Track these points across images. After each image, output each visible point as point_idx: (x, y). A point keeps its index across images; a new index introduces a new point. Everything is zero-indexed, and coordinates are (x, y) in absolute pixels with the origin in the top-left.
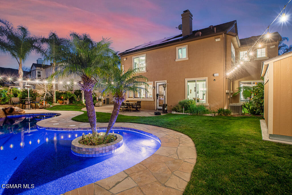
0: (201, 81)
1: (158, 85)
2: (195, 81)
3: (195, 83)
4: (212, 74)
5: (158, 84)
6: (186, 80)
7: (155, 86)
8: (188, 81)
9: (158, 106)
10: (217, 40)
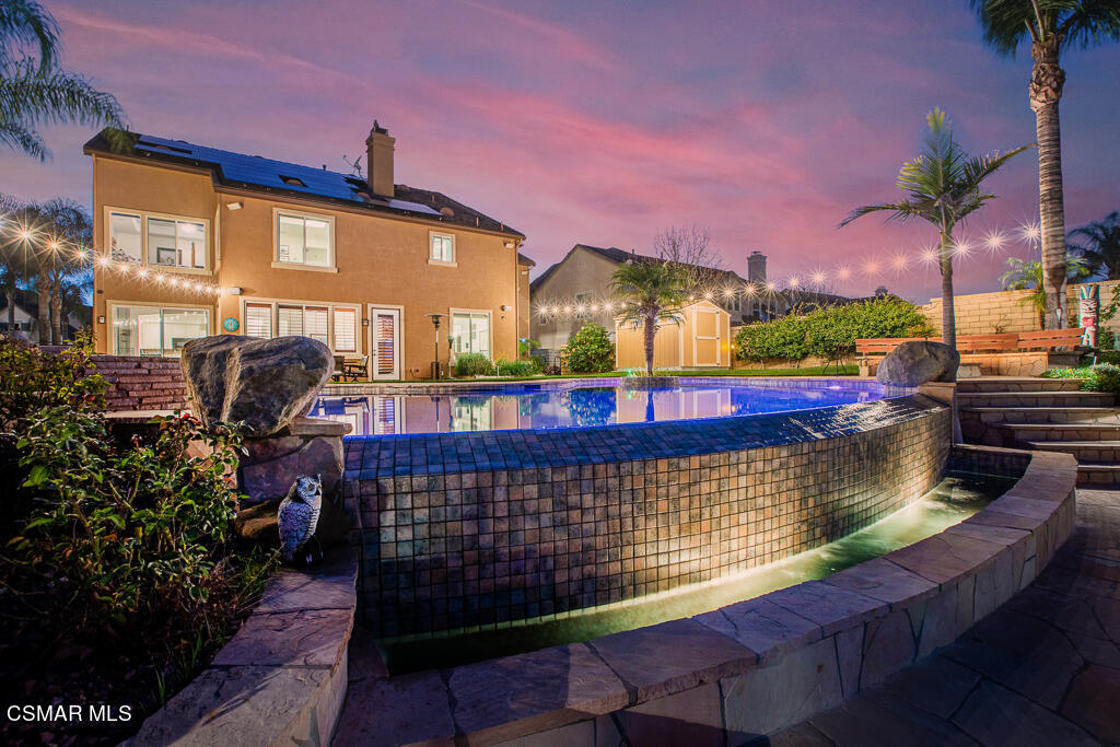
0: (479, 316)
1: (375, 316)
2: (468, 315)
3: (469, 319)
4: (501, 305)
5: (376, 312)
6: (452, 310)
7: (369, 318)
8: (455, 314)
9: (376, 372)
10: (508, 245)
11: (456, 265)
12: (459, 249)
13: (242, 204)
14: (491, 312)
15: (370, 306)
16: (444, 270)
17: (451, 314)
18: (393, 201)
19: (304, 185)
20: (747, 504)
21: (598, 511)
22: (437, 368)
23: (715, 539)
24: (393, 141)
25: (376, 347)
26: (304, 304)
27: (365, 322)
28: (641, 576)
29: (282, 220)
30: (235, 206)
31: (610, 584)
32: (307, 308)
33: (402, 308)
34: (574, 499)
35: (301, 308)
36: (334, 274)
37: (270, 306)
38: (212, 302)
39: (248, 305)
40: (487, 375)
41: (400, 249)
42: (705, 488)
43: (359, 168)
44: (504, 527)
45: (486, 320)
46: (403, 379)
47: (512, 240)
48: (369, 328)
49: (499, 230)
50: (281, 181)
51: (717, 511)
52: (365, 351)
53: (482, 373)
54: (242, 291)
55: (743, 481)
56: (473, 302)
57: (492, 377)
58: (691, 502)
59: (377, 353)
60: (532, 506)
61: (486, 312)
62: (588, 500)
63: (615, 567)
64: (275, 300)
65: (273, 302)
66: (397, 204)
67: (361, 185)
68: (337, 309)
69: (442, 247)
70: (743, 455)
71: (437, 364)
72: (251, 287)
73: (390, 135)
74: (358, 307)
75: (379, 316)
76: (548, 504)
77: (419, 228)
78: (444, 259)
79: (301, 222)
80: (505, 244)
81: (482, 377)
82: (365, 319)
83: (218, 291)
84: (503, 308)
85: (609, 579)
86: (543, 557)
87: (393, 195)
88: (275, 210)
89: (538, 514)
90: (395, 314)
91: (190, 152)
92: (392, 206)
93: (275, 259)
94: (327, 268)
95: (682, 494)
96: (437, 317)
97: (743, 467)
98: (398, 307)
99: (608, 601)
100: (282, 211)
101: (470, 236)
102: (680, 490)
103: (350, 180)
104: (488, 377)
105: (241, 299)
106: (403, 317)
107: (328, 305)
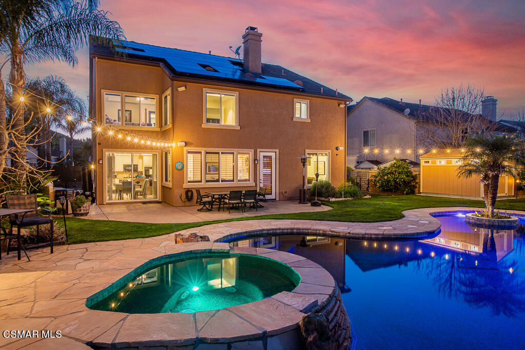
10: (341, 105)
11: (309, 121)
12: (312, 111)
13: (186, 87)
14: (330, 151)
15: (259, 150)
16: (303, 123)
19: (216, 71)
22: (304, 193)
24: (261, 35)
25: (262, 177)
26: (221, 150)
27: (255, 161)
29: (208, 96)
30: (182, 89)
33: (277, 151)
35: (218, 153)
36: (238, 130)
37: (200, 153)
40: (337, 198)
43: (239, 54)
45: (327, 157)
47: (343, 102)
48: (258, 165)
50: (201, 68)
52: (255, 181)
53: (333, 196)
54: (186, 144)
56: (319, 145)
59: (262, 181)
61: (327, 152)
64: (204, 148)
65: (203, 150)
68: (239, 153)
69: (301, 110)
71: (304, 190)
72: (190, 141)
73: (258, 32)
74: (252, 151)
75: (264, 157)
77: (287, 97)
78: (303, 117)
79: (218, 96)
80: (339, 105)
82: (255, 159)
84: (337, 149)
87: (261, 72)
88: (204, 89)
90: (273, 155)
91: (143, 51)
93: (204, 121)
94: (233, 126)
96: (304, 159)
98: (275, 150)
100: (207, 90)
101: (318, 101)
103: (235, 63)
105: (185, 149)
106: (278, 157)
107: (235, 151)
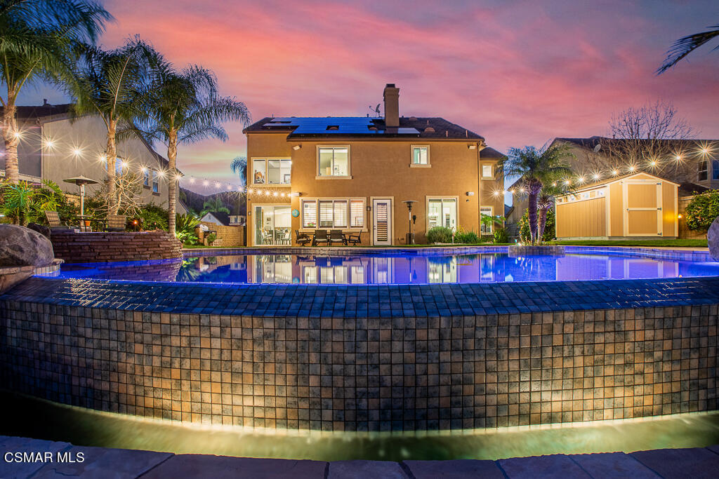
0: (448, 201)
1: (375, 204)
2: (440, 201)
3: (440, 203)
4: (465, 192)
5: (376, 202)
6: (428, 198)
7: (371, 206)
8: (430, 200)
9: (376, 240)
10: (471, 147)
11: (430, 166)
12: (433, 156)
13: (301, 146)
14: (458, 197)
15: (372, 198)
16: (422, 170)
17: (427, 200)
18: (400, 129)
19: (340, 129)
20: (220, 365)
21: (95, 341)
22: (410, 237)
23: (186, 387)
24: (398, 90)
25: (376, 224)
26: (333, 199)
27: (368, 208)
28: (123, 399)
29: (322, 151)
30: (297, 148)
31: (102, 397)
32: (335, 201)
33: (392, 198)
34: (81, 330)
35: (332, 202)
36: (350, 180)
37: (315, 201)
38: (289, 201)
39: (304, 202)
40: (444, 242)
41: (392, 160)
42: (175, 341)
43: (379, 112)
44: (48, 340)
45: (454, 203)
46: (393, 245)
47: (474, 143)
48: (371, 212)
49: (465, 137)
50: (326, 129)
51: (187, 364)
52: (368, 227)
53: (440, 241)
54: (301, 194)
55: (217, 343)
56: (443, 191)
57: (448, 244)
58: (162, 351)
59: (376, 228)
60: (61, 329)
61: (454, 197)
62: (89, 332)
63: (105, 386)
64: (318, 198)
65: (316, 199)
66: (402, 130)
67: (379, 123)
68: (352, 201)
69: (421, 156)
70: (216, 319)
71: (410, 235)
72: (304, 192)
73: (396, 87)
74: (364, 199)
75: (378, 204)
76: (68, 330)
77: (404, 144)
78: (422, 163)
79: (331, 151)
80: (469, 147)
81: (439, 244)
83: (289, 195)
84: (467, 194)
85: (102, 393)
86: (66, 365)
87: (398, 125)
88: (317, 146)
89: (63, 335)
90: (388, 202)
92: (399, 133)
93: (317, 174)
94: (345, 177)
95: (154, 342)
96: (409, 203)
97: (216, 331)
98: (390, 197)
99: (100, 409)
100: (321, 147)
101: (441, 145)
102: (153, 339)
103: (374, 121)
104: (444, 244)
105: (301, 198)
106: (393, 204)
107: (347, 199)
